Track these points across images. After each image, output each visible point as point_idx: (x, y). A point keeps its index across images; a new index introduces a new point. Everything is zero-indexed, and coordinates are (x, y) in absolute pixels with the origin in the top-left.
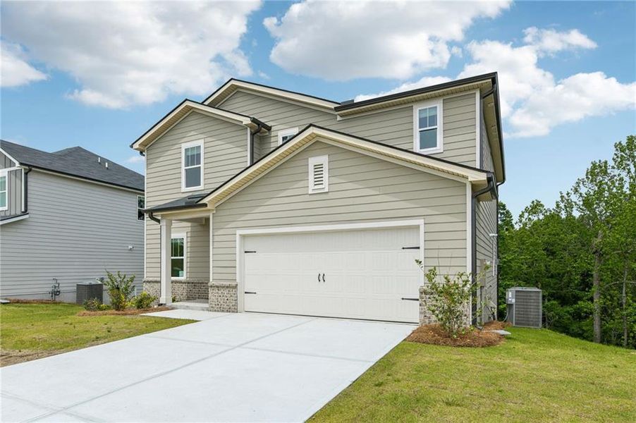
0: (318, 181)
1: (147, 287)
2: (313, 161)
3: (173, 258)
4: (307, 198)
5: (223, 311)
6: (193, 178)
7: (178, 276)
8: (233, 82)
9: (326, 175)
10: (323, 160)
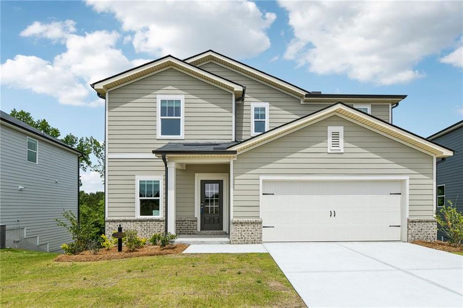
0: (335, 144)
1: (110, 226)
2: (331, 129)
3: (141, 198)
4: (326, 155)
5: (247, 243)
6: (171, 127)
7: (152, 215)
8: (210, 53)
9: (341, 140)
10: (340, 129)
